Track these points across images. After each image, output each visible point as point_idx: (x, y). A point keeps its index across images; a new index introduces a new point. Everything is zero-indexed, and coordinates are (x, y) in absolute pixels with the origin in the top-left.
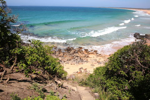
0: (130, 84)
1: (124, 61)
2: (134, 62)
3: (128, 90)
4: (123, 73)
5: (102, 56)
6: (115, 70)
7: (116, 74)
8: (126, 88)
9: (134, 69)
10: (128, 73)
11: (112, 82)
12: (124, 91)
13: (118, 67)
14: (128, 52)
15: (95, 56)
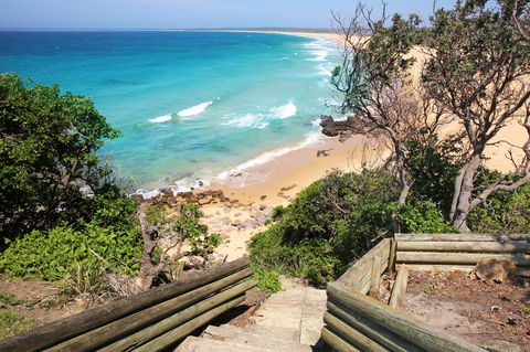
0: (332, 244)
1: (316, 209)
2: (330, 208)
3: (330, 254)
4: (319, 228)
5: (241, 205)
6: (304, 227)
7: (307, 234)
8: (327, 250)
9: (332, 219)
10: (325, 228)
11: (303, 248)
12: (325, 254)
13: (307, 221)
14: (318, 194)
15: (221, 210)
